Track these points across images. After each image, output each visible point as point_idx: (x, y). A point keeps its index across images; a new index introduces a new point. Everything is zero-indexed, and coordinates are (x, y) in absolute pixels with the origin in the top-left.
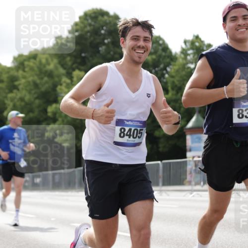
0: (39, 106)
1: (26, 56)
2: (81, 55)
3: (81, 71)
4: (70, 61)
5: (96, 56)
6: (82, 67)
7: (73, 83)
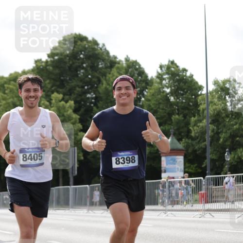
2: (60, 78)
3: (59, 94)
4: (49, 83)
5: (74, 79)
6: (61, 90)
7: (52, 105)
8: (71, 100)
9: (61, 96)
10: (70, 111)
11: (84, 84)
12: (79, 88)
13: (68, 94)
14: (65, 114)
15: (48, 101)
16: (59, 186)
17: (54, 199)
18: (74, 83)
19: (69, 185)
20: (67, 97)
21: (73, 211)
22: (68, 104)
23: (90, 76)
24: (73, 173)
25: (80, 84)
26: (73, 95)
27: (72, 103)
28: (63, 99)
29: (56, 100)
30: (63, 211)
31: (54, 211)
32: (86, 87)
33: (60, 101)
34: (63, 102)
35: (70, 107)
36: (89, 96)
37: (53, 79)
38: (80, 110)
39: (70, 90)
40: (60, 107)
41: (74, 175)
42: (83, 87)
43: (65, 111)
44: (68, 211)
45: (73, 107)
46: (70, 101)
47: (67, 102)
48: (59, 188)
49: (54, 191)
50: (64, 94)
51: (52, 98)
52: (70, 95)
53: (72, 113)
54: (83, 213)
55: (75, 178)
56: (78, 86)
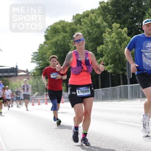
0: (92, 47)
1: (81, 15)
2: (117, 13)
3: (118, 24)
4: (110, 17)
5: (126, 13)
6: (118, 21)
7: (113, 31)
8: (126, 28)
9: (118, 25)
10: (125, 35)
11: (133, 17)
12: (130, 19)
13: (123, 24)
14: (122, 37)
15: (110, 29)
16: (120, 85)
17: (118, 94)
18: (126, 16)
19: (127, 84)
20: (122, 26)
21: (131, 102)
22: (123, 30)
23: (137, 11)
24: (129, 77)
25: (131, 16)
26: (126, 24)
27: (126, 29)
28: (120, 27)
29: (115, 28)
30: (124, 102)
31: (118, 102)
32: (135, 19)
33: (118, 29)
34: (120, 29)
35: (125, 32)
36: (137, 24)
37: (112, 14)
38: (132, 34)
39: (124, 21)
40: (118, 32)
41: (130, 78)
42: (133, 18)
43: (122, 35)
44: (128, 102)
45: (127, 32)
46: (124, 28)
47: (122, 29)
48: (121, 87)
49: (118, 89)
50: (121, 24)
51: (113, 27)
52: (125, 24)
53: (127, 36)
54: (138, 102)
55: (131, 79)
56: (129, 17)
